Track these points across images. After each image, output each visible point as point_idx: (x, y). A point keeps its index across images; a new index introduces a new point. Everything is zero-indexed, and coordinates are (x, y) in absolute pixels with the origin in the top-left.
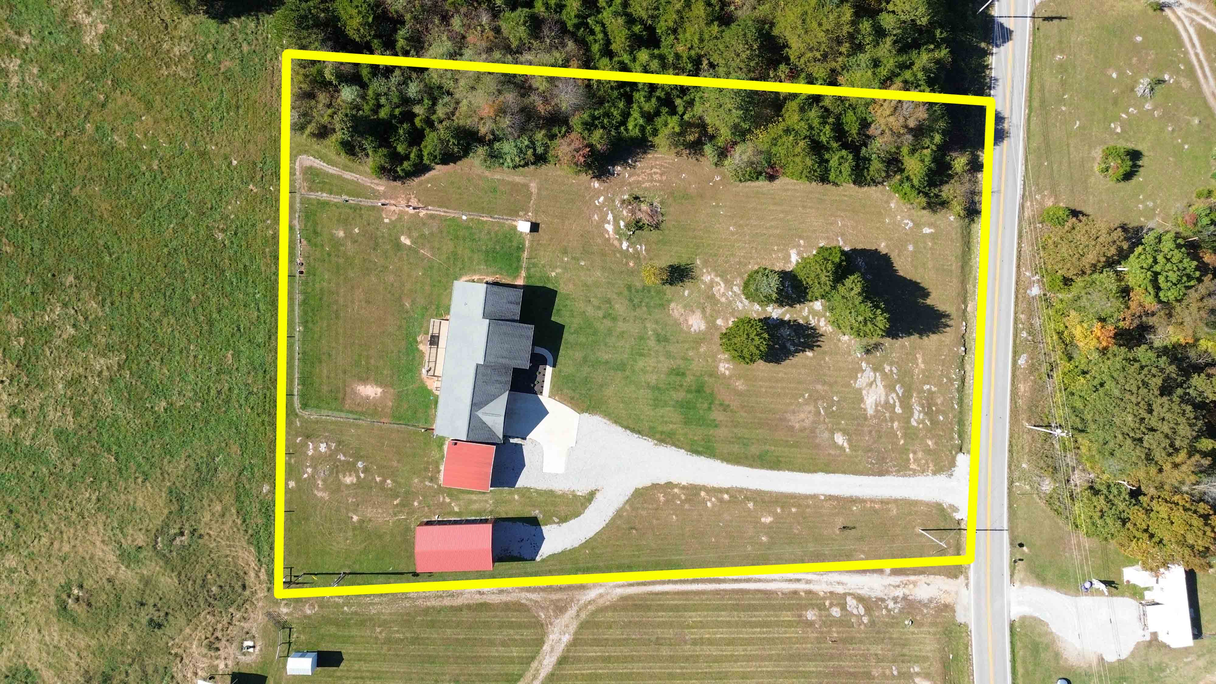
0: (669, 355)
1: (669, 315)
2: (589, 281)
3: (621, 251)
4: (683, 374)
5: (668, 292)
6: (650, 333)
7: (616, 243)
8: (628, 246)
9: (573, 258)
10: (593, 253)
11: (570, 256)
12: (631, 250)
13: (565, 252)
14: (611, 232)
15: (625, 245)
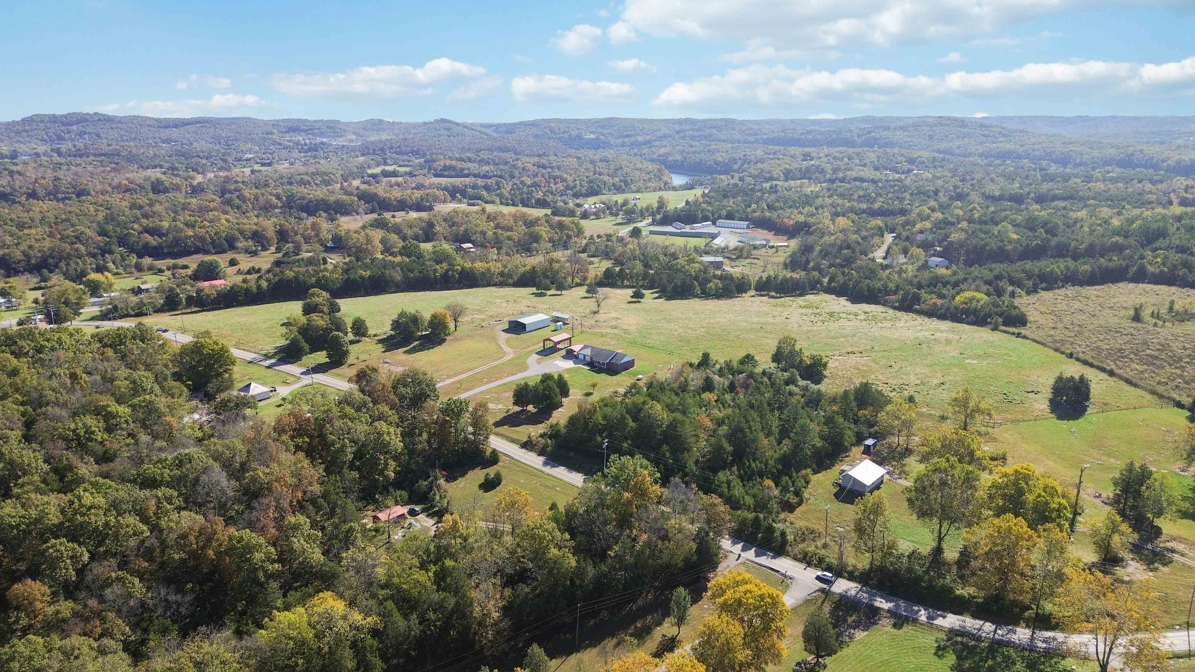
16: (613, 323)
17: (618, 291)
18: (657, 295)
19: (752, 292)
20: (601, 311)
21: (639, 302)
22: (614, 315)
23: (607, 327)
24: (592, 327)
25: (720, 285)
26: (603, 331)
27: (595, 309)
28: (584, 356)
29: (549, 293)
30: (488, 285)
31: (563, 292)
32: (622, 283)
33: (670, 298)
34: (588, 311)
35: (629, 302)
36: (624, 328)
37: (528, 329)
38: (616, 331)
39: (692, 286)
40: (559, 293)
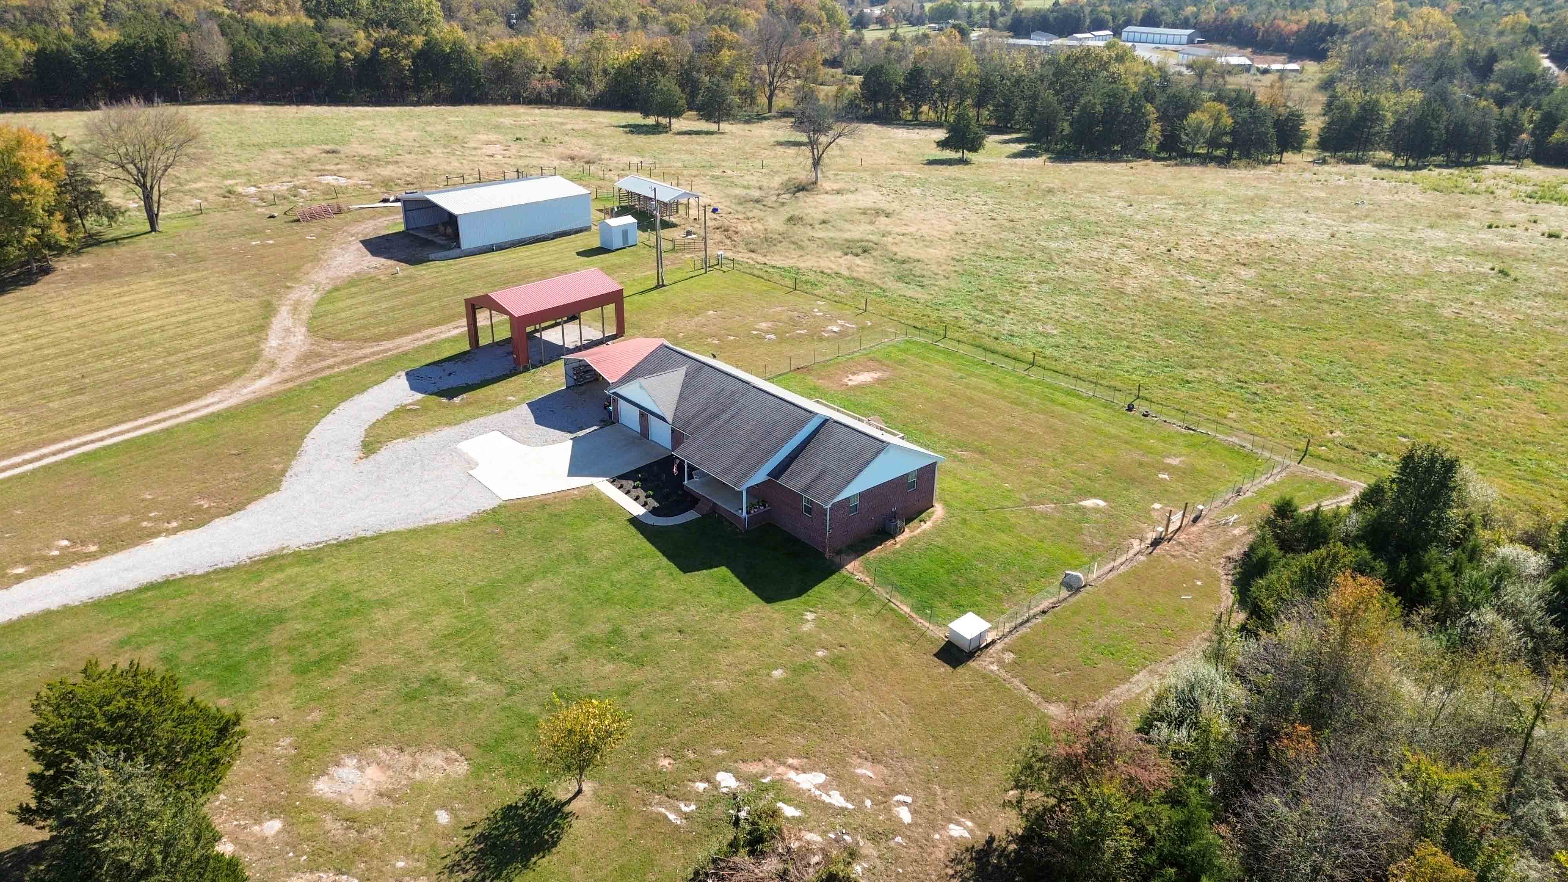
0: (378, 676)
1: (449, 744)
2: (724, 659)
3: (720, 765)
4: (303, 670)
5: (502, 784)
6: (473, 679)
7: (755, 768)
8: (716, 786)
9: (805, 668)
10: (781, 708)
11: (823, 666)
12: (701, 786)
13: (838, 664)
14: (792, 774)
15: (727, 781)
16: (859, 231)
17: (901, 134)
18: (1022, 147)
19: (1308, 155)
20: (827, 185)
21: (963, 162)
22: (869, 198)
23: (829, 245)
24: (769, 241)
25: (1227, 121)
26: (807, 263)
27: (803, 175)
28: (645, 413)
29: (678, 124)
30: (516, 100)
31: (725, 126)
32: (916, 113)
33: (1062, 157)
34: (776, 181)
35: (931, 163)
36: (904, 251)
37: (467, 240)
38: (863, 266)
39: (1137, 115)
40: (713, 127)
